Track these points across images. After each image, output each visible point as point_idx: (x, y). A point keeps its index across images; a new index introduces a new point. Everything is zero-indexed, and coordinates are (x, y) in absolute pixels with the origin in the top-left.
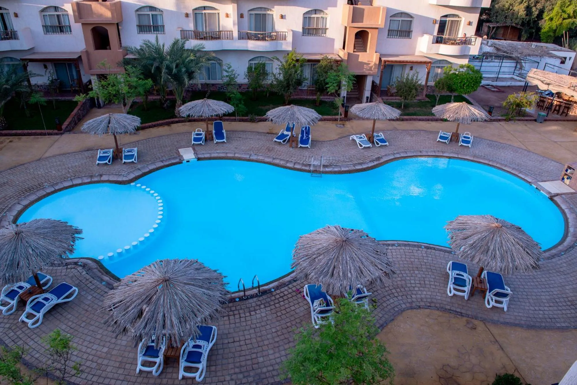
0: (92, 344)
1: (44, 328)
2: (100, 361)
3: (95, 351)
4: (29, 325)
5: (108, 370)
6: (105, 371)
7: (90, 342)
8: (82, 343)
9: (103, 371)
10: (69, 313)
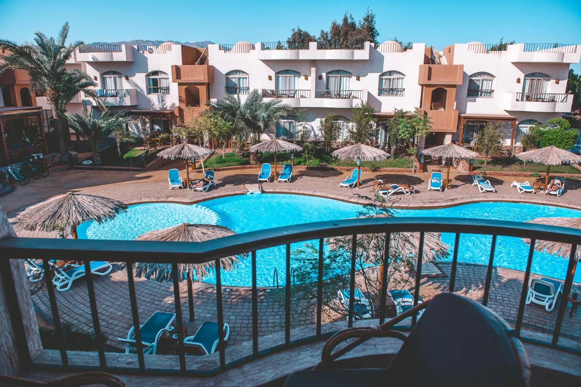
0: (109, 308)
1: (71, 292)
2: (111, 321)
3: (109, 313)
4: (57, 287)
5: (115, 329)
6: (113, 329)
7: (108, 306)
8: (100, 306)
9: (111, 329)
10: (99, 283)
